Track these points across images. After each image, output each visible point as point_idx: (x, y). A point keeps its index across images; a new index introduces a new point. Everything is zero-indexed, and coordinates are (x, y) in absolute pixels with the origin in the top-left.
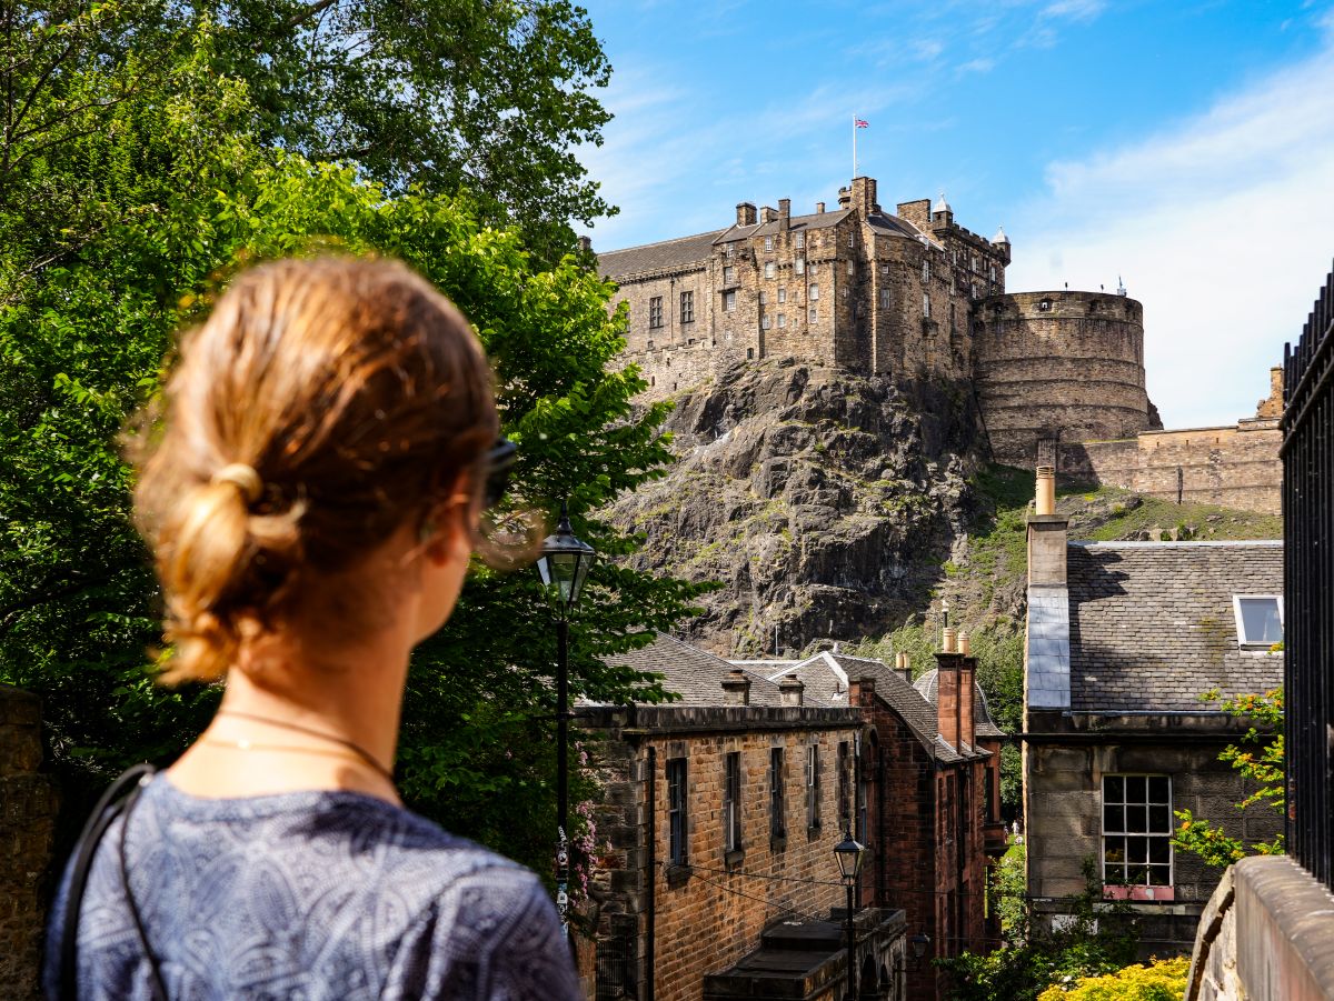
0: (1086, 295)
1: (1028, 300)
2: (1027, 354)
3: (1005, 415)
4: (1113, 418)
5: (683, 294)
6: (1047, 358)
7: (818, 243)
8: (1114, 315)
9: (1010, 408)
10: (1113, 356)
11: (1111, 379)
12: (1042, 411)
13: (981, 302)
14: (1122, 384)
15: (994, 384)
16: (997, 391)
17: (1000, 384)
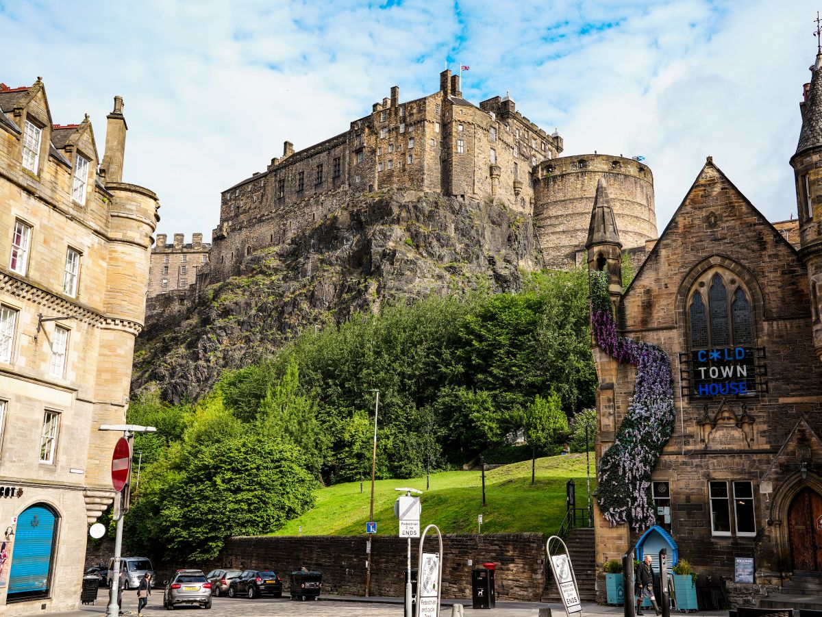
0: (608, 157)
1: (568, 162)
2: (569, 196)
3: (553, 237)
4: (631, 239)
5: (335, 160)
6: (582, 198)
7: (415, 111)
8: (629, 172)
9: (557, 232)
10: (628, 198)
11: (628, 213)
12: (579, 233)
13: (537, 166)
14: (637, 217)
15: (546, 218)
16: (548, 222)
17: (550, 217)
